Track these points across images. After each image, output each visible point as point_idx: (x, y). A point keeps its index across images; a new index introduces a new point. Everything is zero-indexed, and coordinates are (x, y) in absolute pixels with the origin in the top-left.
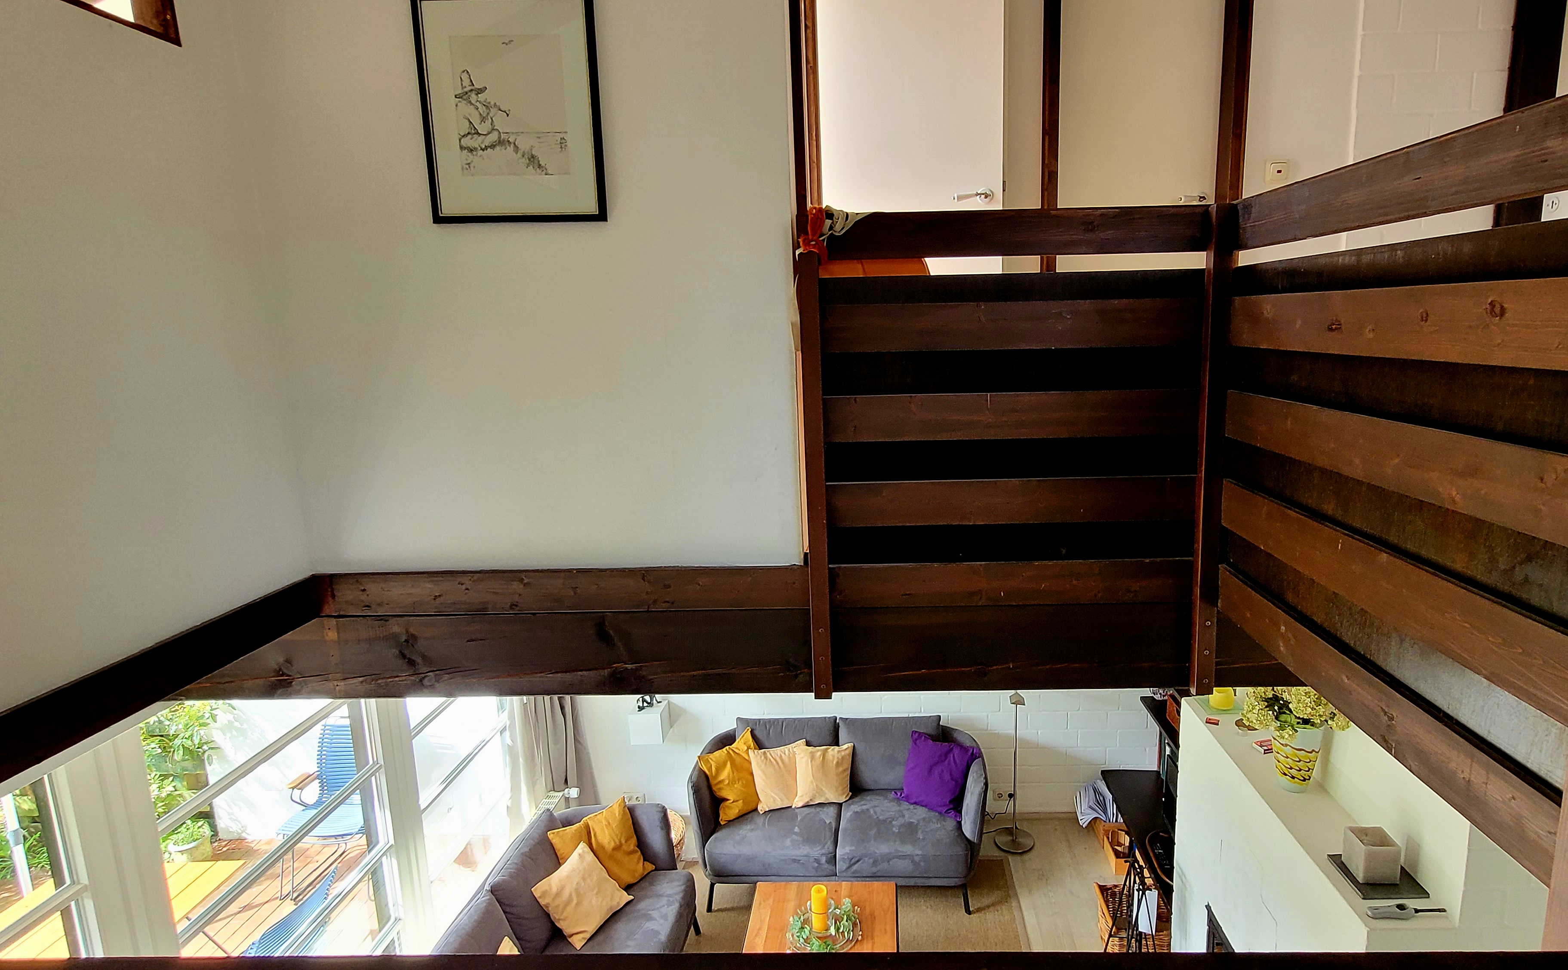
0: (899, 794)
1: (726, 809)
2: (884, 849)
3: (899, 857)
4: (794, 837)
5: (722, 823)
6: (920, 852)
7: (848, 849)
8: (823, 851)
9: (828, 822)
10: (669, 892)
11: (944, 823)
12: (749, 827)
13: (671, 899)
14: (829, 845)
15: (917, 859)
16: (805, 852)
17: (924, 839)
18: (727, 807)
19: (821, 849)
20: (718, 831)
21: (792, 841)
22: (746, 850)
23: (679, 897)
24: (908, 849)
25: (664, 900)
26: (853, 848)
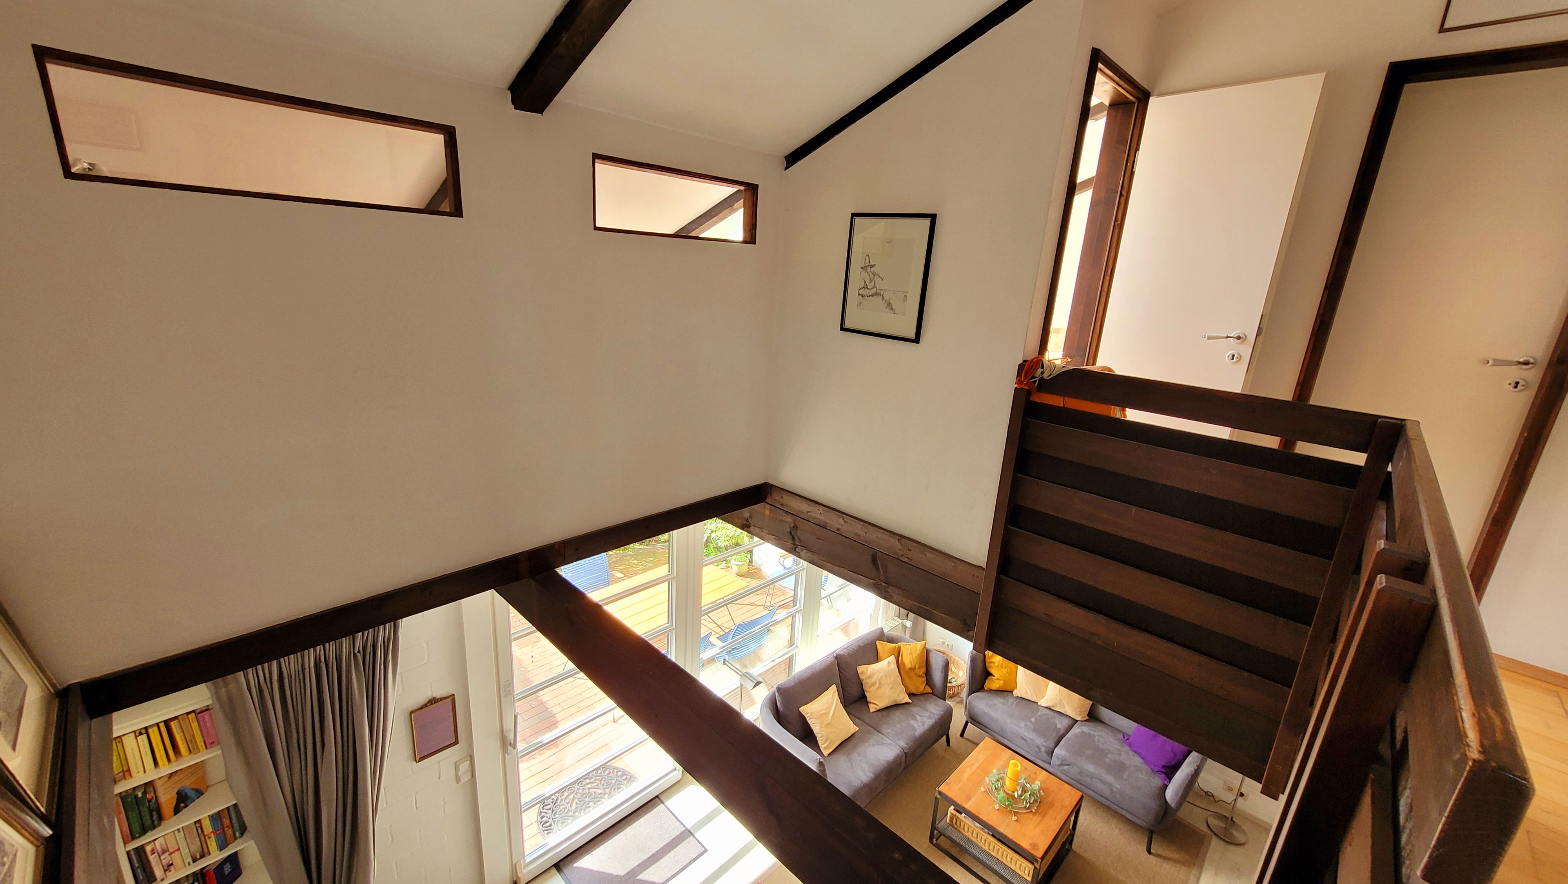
0: (1126, 738)
1: (991, 681)
2: (1091, 768)
3: (1100, 780)
4: (1029, 724)
5: (986, 688)
6: (1118, 787)
7: (1063, 753)
8: (1045, 744)
9: (1058, 727)
10: (933, 711)
11: (1152, 779)
12: (1001, 700)
13: (932, 715)
14: (1051, 743)
15: (1115, 790)
16: (1031, 737)
17: (1126, 780)
18: (992, 680)
19: (1043, 742)
20: (981, 691)
21: (1026, 725)
22: (993, 713)
23: (937, 717)
24: (1110, 779)
25: (928, 714)
26: (1068, 754)
